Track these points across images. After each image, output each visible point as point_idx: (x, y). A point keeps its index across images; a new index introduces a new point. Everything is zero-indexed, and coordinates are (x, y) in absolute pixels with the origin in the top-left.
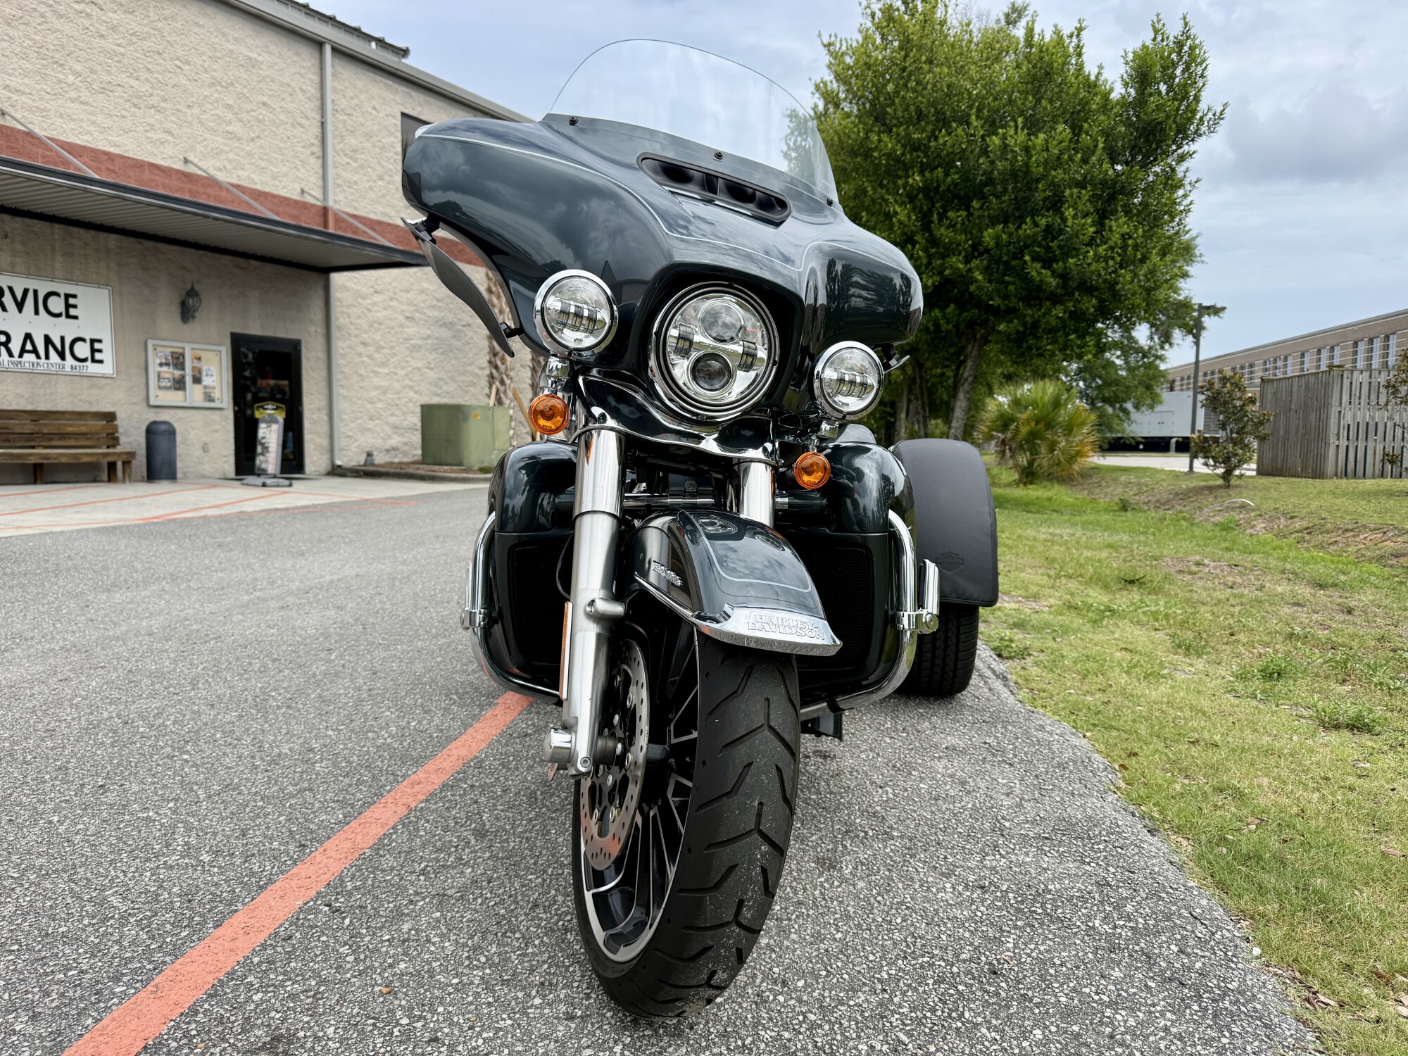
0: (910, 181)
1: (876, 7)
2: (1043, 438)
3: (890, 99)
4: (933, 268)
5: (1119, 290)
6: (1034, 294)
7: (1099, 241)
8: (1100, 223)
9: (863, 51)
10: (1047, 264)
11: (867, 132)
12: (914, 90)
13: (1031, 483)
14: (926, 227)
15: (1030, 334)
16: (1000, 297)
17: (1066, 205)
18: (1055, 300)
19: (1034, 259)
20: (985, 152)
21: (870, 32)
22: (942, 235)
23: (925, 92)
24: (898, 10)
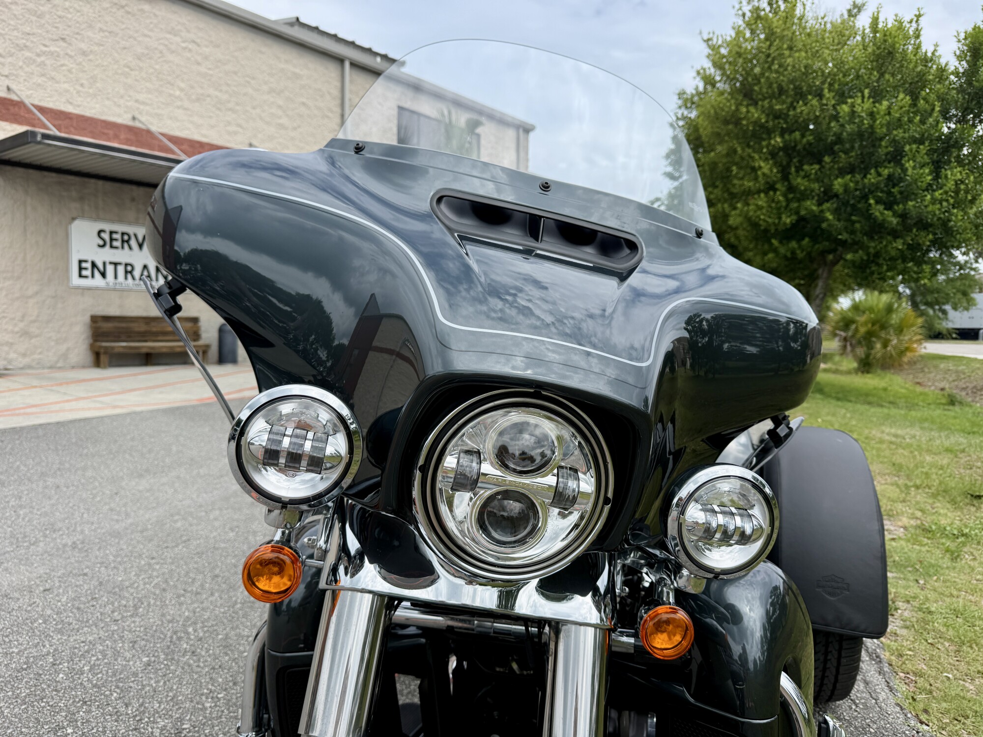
0: (773, 142)
1: (747, 9)
2: (879, 337)
3: (757, 79)
4: (791, 210)
5: (952, 227)
6: (877, 229)
7: (935, 187)
8: (937, 173)
9: (735, 44)
10: (889, 206)
11: (738, 105)
12: (777, 72)
13: (868, 372)
14: (785, 177)
15: (873, 261)
16: (847, 232)
17: (906, 158)
18: (895, 234)
19: (877, 202)
20: (835, 118)
21: (741, 28)
22: (798, 184)
23: (786, 73)
24: (764, 10)
